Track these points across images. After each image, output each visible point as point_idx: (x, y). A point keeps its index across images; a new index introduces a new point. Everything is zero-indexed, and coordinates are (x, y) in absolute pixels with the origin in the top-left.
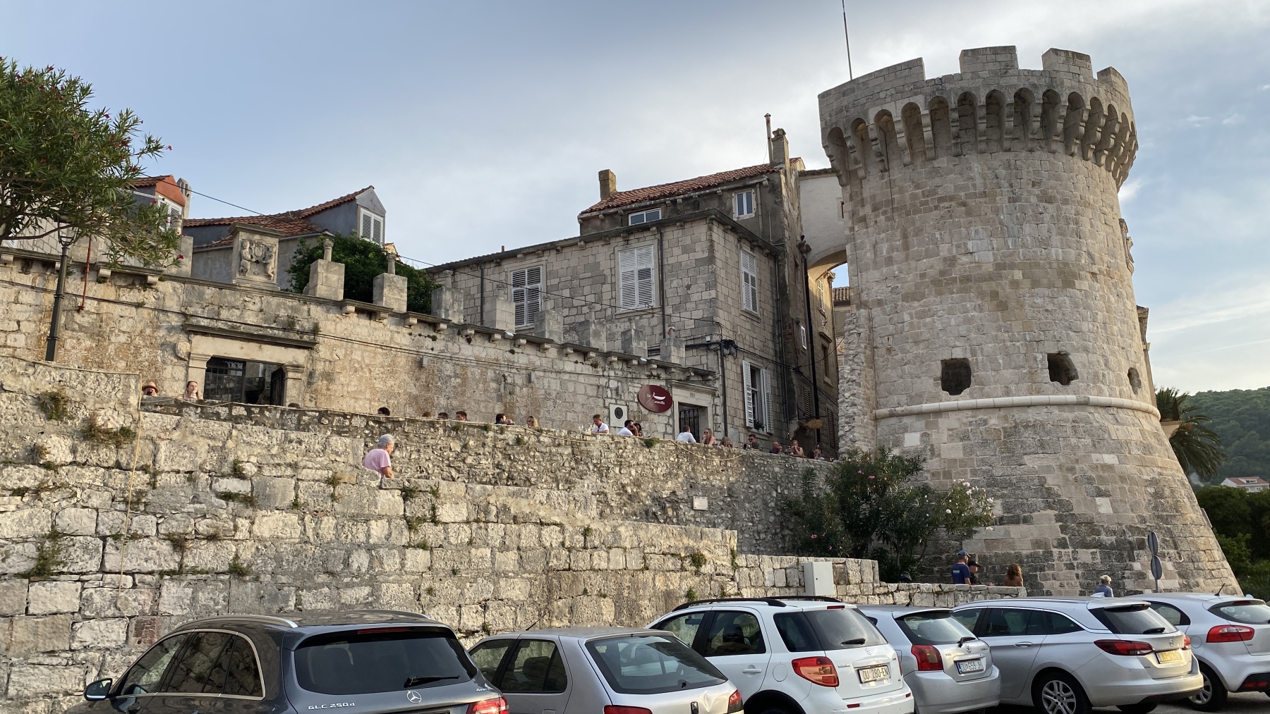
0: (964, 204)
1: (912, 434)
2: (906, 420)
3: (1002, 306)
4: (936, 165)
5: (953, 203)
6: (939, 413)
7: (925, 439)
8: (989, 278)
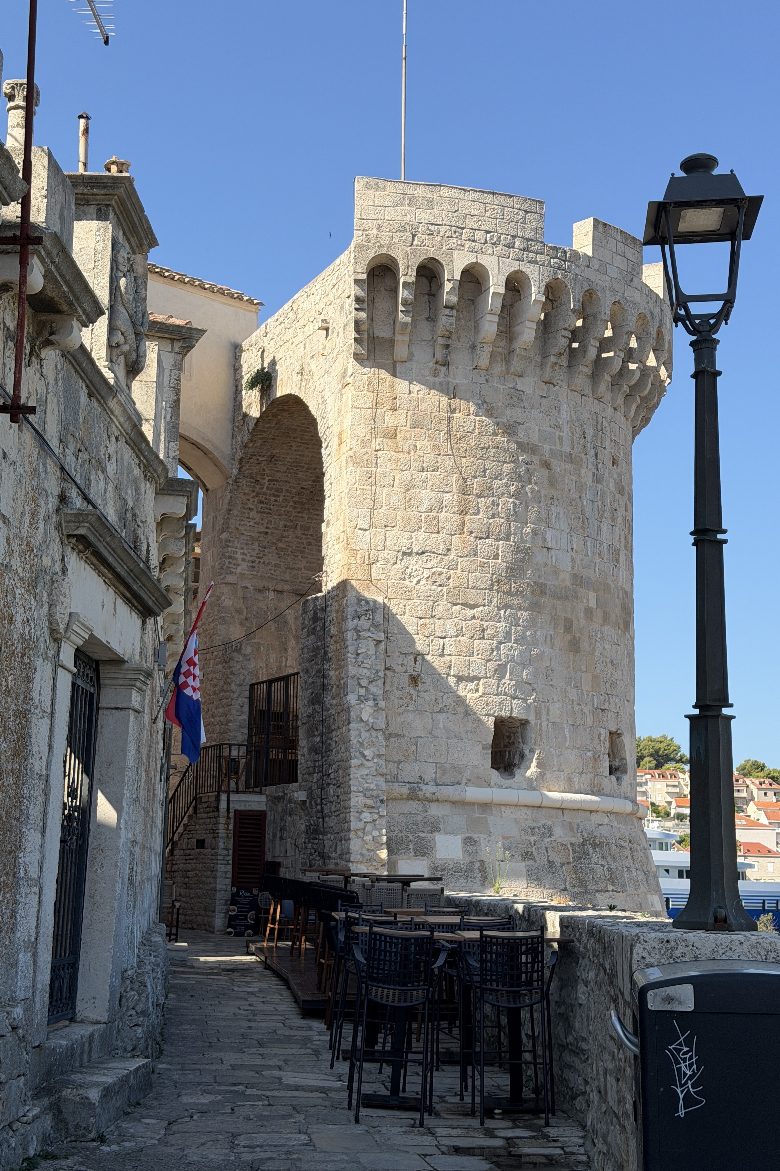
0: (547, 466)
1: (448, 837)
2: (435, 810)
3: (575, 646)
4: (519, 387)
5: (535, 459)
6: (486, 806)
7: (470, 848)
8: (563, 596)
